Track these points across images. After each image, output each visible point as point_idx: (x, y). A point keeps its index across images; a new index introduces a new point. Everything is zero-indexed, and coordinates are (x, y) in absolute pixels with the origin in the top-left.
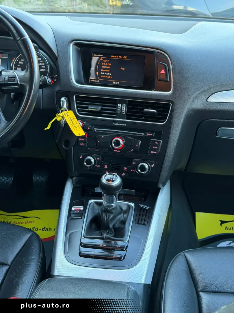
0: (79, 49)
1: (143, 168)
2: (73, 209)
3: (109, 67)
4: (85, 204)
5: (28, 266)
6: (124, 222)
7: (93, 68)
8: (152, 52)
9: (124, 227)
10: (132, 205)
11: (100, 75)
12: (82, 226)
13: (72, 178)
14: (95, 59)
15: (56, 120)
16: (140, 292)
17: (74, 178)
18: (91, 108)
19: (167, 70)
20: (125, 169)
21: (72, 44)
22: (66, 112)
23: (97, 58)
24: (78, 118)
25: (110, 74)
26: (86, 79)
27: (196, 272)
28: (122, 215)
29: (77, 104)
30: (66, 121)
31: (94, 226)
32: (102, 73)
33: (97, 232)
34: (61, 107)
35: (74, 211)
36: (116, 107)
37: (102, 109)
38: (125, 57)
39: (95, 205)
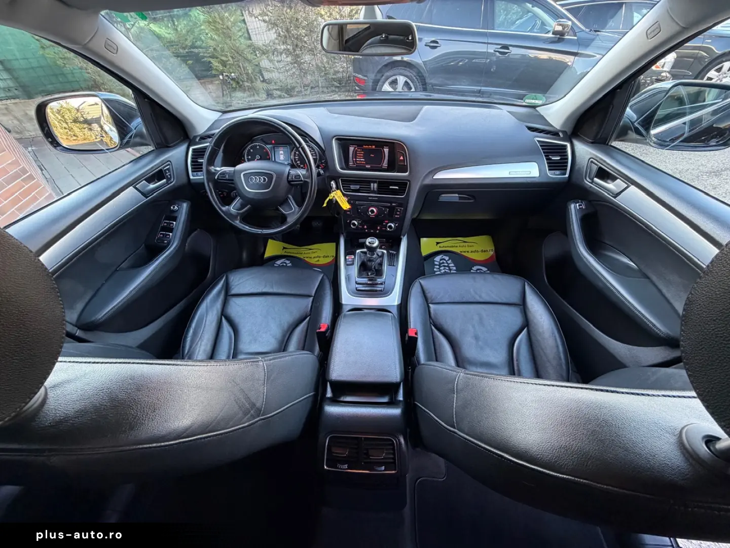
0: (340, 142)
1: (390, 227)
2: (347, 258)
3: (362, 155)
4: (354, 254)
5: (324, 294)
6: (381, 264)
7: (351, 156)
8: (394, 143)
9: (382, 269)
10: (385, 251)
11: (356, 161)
12: (355, 270)
13: (343, 234)
14: (351, 149)
15: (329, 199)
16: (395, 311)
18: (352, 187)
19: (404, 155)
20: (379, 228)
21: (334, 140)
22: (335, 192)
23: (353, 148)
24: (344, 195)
25: (364, 160)
26: (346, 165)
27: (427, 292)
28: (379, 259)
29: (342, 184)
30: (336, 199)
31: (362, 269)
32: (358, 159)
33: (364, 273)
34: (331, 188)
35: (348, 259)
36: (370, 185)
37: (360, 187)
38: (374, 147)
39: (361, 254)
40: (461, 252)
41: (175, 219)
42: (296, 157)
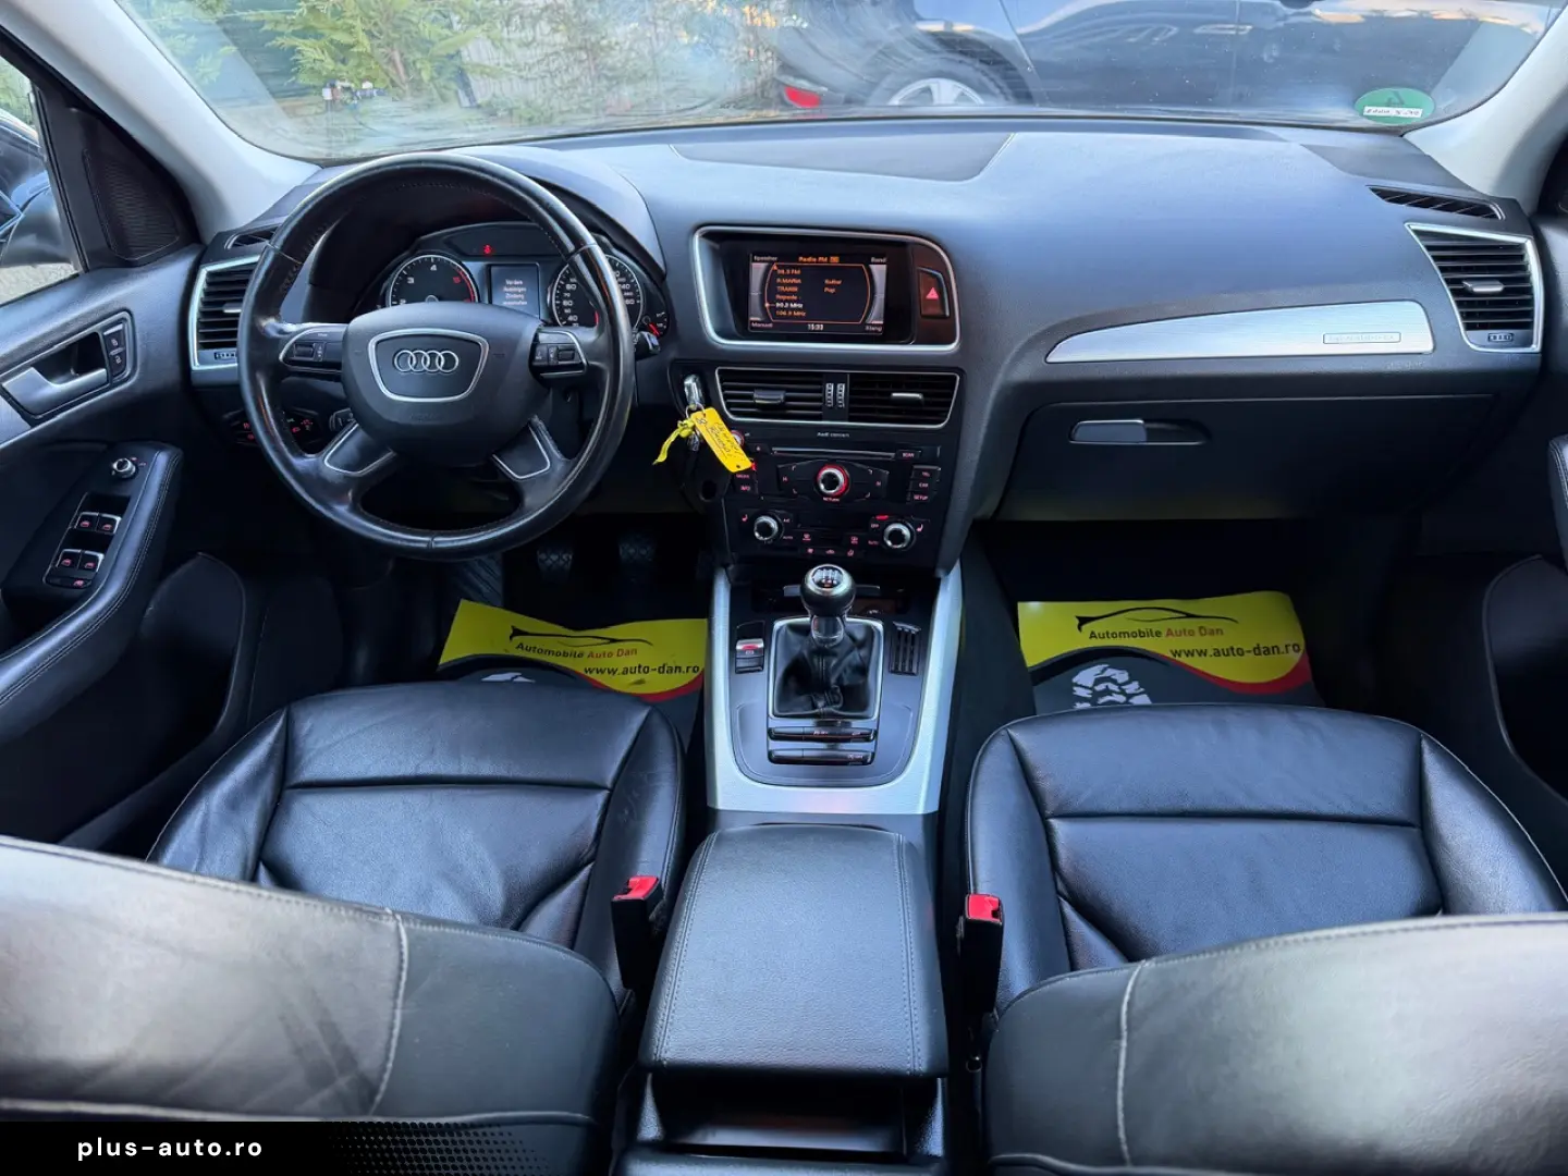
0: (717, 246)
1: (897, 537)
2: (739, 647)
3: (795, 289)
4: (764, 632)
5: (651, 777)
6: (862, 670)
7: (755, 292)
8: (903, 244)
9: (865, 684)
10: (879, 625)
11: (773, 309)
12: (763, 689)
13: (725, 566)
14: (758, 269)
15: (679, 437)
16: (917, 836)
17: (731, 568)
18: (761, 397)
19: (943, 287)
20: (854, 540)
21: (697, 236)
22: (698, 415)
23: (763, 265)
24: (731, 425)
25: (801, 306)
26: (738, 319)
27: (1039, 773)
28: (856, 653)
29: (724, 389)
30: (701, 437)
31: (792, 684)
32: (778, 305)
33: (803, 698)
34: (686, 402)
35: (743, 651)
36: (822, 391)
37: (788, 399)
38: (835, 259)
39: (790, 633)
40: (1176, 653)
41: (120, 506)
42: (565, 303)
